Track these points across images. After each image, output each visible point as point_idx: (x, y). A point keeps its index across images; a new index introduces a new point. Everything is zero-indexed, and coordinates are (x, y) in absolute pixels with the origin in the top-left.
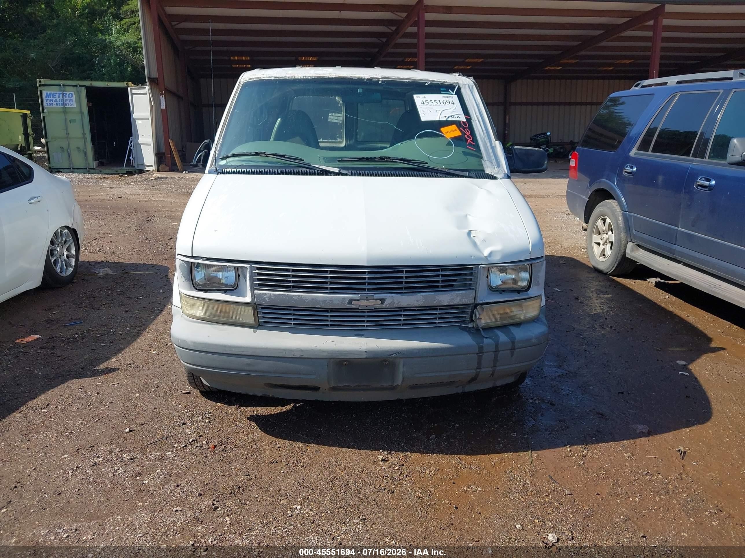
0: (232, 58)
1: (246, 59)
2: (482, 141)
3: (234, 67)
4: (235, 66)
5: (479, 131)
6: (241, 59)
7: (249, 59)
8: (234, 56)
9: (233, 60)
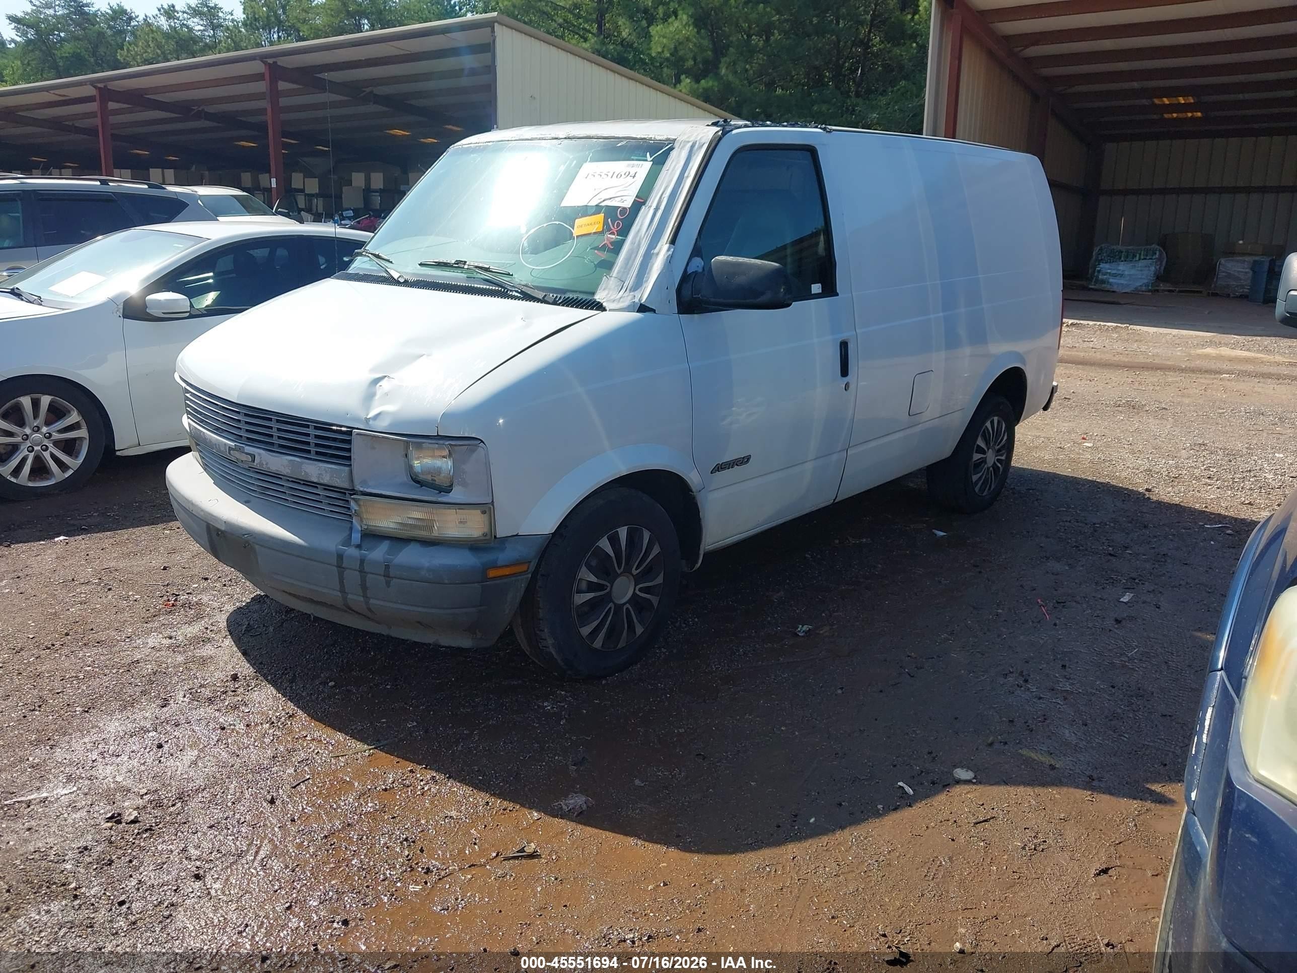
0: (1156, 101)
1: (1188, 102)
2: (633, 243)
3: (1169, 119)
4: (1170, 116)
5: (641, 226)
6: (1176, 102)
7: (1192, 101)
8: (1161, 97)
9: (1159, 105)
